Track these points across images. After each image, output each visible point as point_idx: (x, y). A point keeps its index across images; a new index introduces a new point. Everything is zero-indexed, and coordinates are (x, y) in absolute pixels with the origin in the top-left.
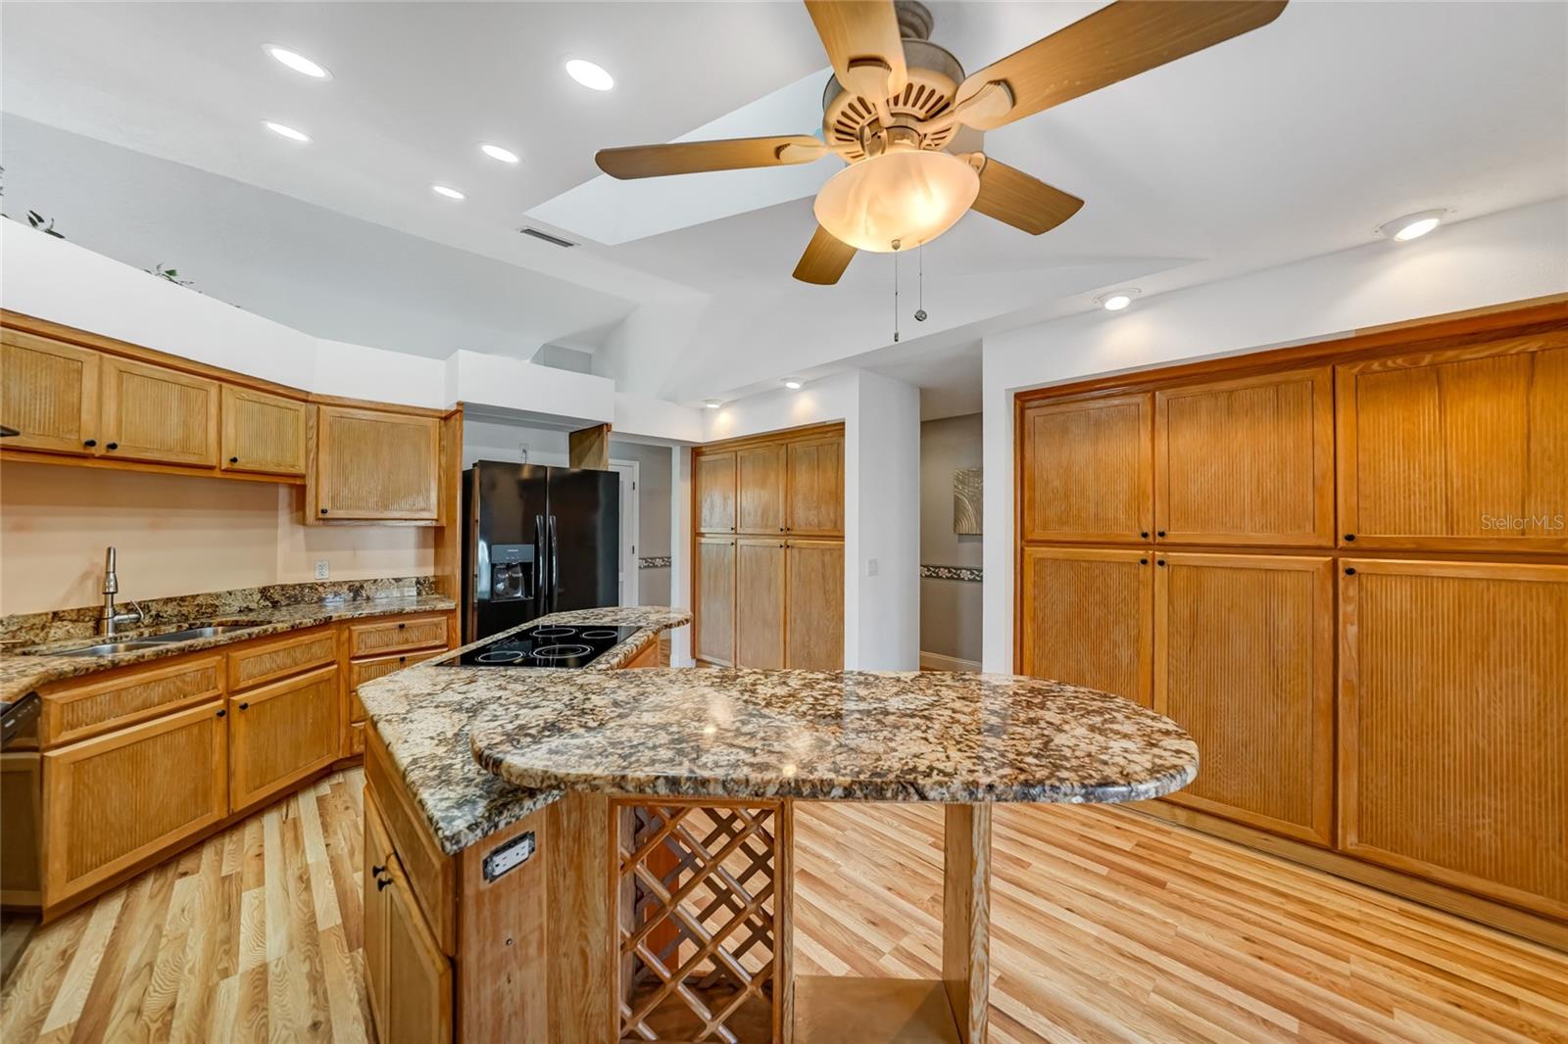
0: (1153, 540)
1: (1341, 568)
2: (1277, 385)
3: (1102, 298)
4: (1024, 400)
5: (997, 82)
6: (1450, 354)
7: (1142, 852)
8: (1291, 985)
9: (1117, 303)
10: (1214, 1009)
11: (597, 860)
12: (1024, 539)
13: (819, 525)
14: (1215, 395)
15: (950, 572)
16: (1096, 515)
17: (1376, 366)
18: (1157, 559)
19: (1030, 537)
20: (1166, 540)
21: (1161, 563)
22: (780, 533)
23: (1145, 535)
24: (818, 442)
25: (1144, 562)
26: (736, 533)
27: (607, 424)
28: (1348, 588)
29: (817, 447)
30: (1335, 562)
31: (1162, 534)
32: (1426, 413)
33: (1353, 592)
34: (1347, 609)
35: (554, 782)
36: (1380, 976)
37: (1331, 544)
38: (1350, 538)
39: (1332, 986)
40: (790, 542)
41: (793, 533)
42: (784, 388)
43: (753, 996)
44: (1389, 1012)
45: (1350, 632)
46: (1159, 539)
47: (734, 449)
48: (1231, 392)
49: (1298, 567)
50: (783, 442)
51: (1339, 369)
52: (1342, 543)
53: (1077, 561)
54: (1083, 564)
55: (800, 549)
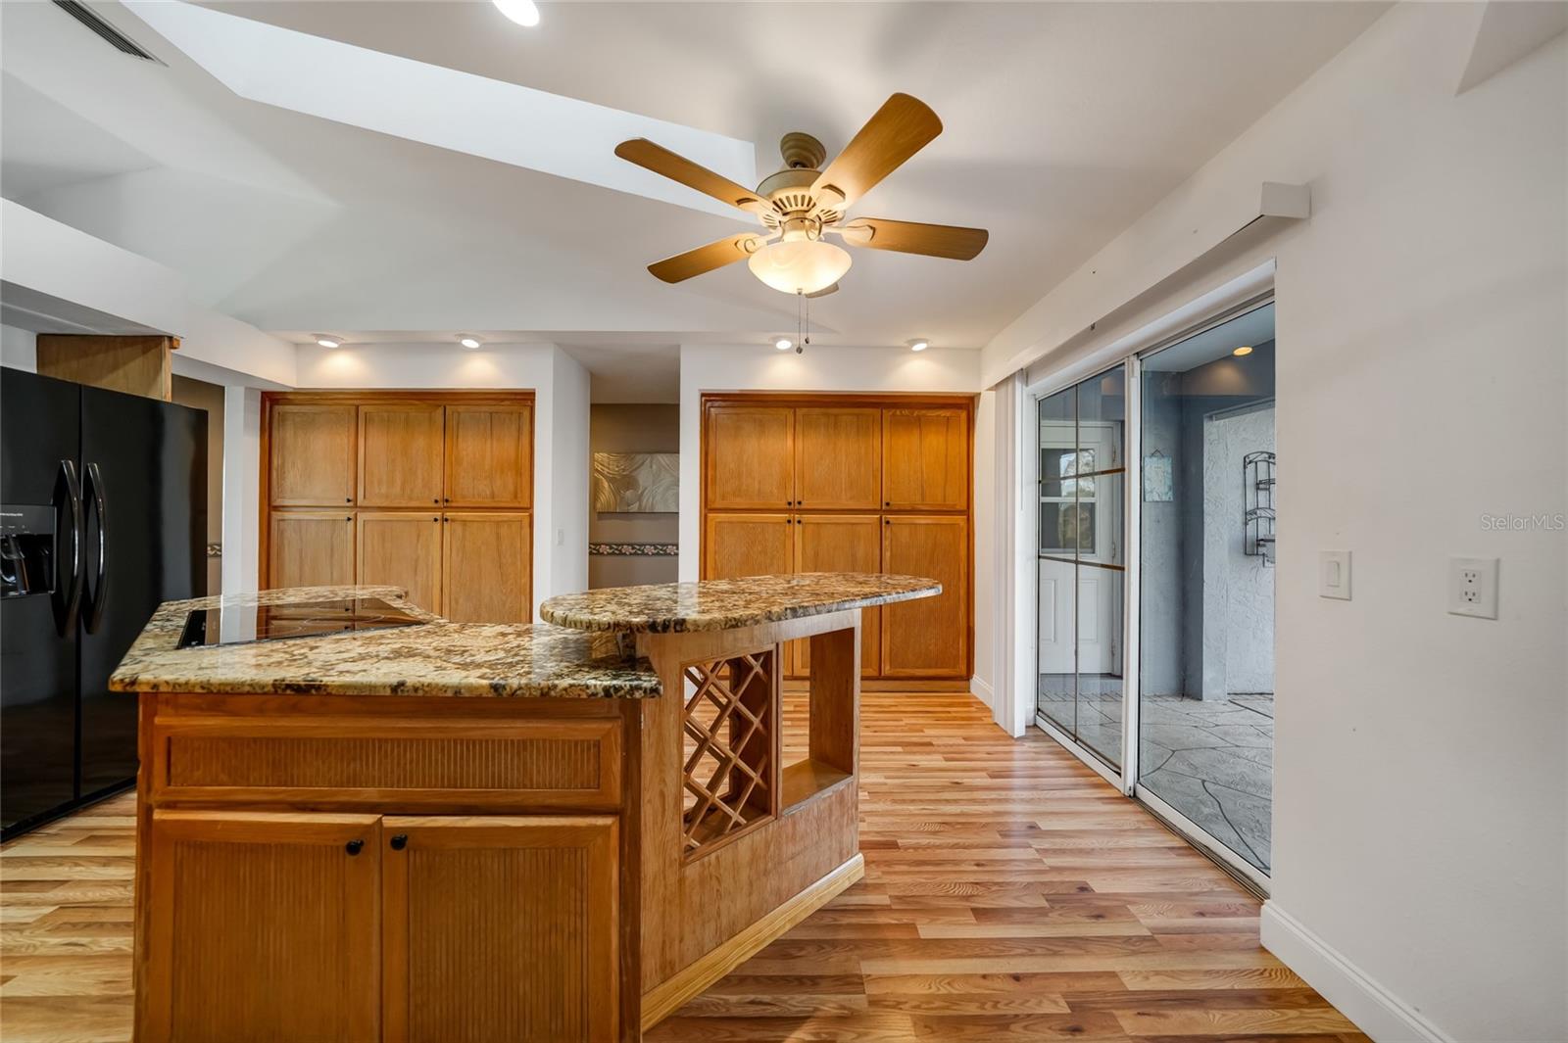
0: (794, 508)
1: (883, 520)
2: (858, 415)
3: (777, 339)
4: (708, 398)
5: (872, 228)
6: (924, 412)
7: (798, 709)
8: (891, 736)
9: (784, 344)
10: (873, 757)
11: (673, 715)
12: (707, 507)
13: (493, 496)
14: (827, 415)
15: (611, 548)
16: (759, 490)
17: (898, 412)
18: (797, 519)
19: (713, 506)
20: (803, 507)
21: (799, 522)
22: (436, 505)
23: (790, 504)
24: (494, 409)
25: (789, 522)
26: (356, 506)
27: (171, 338)
28: (887, 533)
29: (491, 413)
30: (881, 518)
31: (800, 503)
32: (915, 437)
33: (888, 534)
34: (886, 543)
35: (734, 623)
36: (913, 721)
37: (879, 508)
38: (888, 504)
39: (903, 731)
40: (448, 515)
41: (454, 505)
42: (460, 343)
43: (757, 785)
44: (922, 731)
45: (887, 555)
46: (797, 506)
47: (355, 402)
48: (836, 416)
49: (866, 521)
50: (438, 402)
51: (884, 411)
52: (884, 507)
53: (746, 522)
54: (751, 525)
55: (464, 522)
